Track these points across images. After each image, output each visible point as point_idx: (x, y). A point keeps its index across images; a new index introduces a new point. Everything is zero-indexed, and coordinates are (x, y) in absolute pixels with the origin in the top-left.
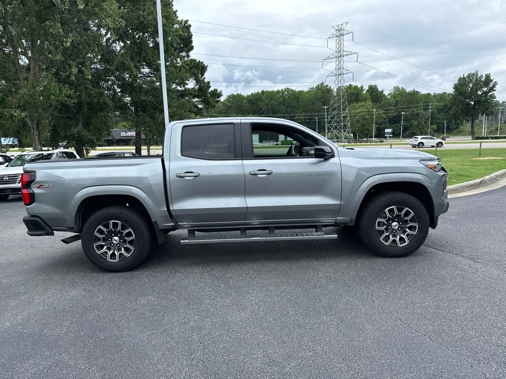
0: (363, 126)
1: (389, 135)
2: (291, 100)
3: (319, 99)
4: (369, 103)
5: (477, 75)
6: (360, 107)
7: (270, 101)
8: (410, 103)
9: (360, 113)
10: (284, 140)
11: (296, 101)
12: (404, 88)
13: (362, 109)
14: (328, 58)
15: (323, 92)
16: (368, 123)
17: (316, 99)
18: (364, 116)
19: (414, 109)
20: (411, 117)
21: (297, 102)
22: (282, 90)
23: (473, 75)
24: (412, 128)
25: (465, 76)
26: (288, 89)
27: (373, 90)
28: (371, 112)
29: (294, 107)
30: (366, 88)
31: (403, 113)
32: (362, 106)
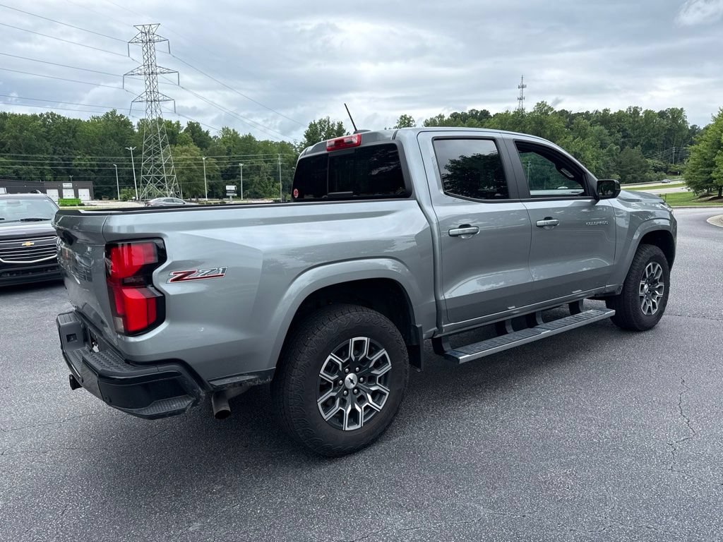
0: (189, 180)
1: (232, 194)
2: (61, 133)
3: (112, 136)
4: (194, 148)
5: (329, 122)
6: (182, 152)
7: (21, 131)
8: (247, 151)
9: (183, 161)
10: (73, 197)
11: (71, 135)
12: (236, 130)
13: (186, 155)
14: (132, 74)
15: (117, 125)
16: (197, 176)
17: (106, 135)
18: (189, 165)
19: (253, 161)
20: (251, 170)
21: (74, 136)
22: (41, 115)
23: (325, 121)
24: (253, 186)
25: (316, 122)
26: (52, 114)
27: (194, 129)
28: (198, 160)
29: (69, 145)
30: (184, 125)
31: (241, 165)
32: (185, 151)
